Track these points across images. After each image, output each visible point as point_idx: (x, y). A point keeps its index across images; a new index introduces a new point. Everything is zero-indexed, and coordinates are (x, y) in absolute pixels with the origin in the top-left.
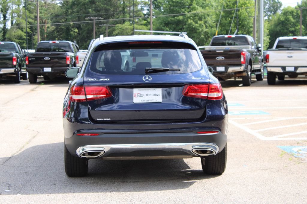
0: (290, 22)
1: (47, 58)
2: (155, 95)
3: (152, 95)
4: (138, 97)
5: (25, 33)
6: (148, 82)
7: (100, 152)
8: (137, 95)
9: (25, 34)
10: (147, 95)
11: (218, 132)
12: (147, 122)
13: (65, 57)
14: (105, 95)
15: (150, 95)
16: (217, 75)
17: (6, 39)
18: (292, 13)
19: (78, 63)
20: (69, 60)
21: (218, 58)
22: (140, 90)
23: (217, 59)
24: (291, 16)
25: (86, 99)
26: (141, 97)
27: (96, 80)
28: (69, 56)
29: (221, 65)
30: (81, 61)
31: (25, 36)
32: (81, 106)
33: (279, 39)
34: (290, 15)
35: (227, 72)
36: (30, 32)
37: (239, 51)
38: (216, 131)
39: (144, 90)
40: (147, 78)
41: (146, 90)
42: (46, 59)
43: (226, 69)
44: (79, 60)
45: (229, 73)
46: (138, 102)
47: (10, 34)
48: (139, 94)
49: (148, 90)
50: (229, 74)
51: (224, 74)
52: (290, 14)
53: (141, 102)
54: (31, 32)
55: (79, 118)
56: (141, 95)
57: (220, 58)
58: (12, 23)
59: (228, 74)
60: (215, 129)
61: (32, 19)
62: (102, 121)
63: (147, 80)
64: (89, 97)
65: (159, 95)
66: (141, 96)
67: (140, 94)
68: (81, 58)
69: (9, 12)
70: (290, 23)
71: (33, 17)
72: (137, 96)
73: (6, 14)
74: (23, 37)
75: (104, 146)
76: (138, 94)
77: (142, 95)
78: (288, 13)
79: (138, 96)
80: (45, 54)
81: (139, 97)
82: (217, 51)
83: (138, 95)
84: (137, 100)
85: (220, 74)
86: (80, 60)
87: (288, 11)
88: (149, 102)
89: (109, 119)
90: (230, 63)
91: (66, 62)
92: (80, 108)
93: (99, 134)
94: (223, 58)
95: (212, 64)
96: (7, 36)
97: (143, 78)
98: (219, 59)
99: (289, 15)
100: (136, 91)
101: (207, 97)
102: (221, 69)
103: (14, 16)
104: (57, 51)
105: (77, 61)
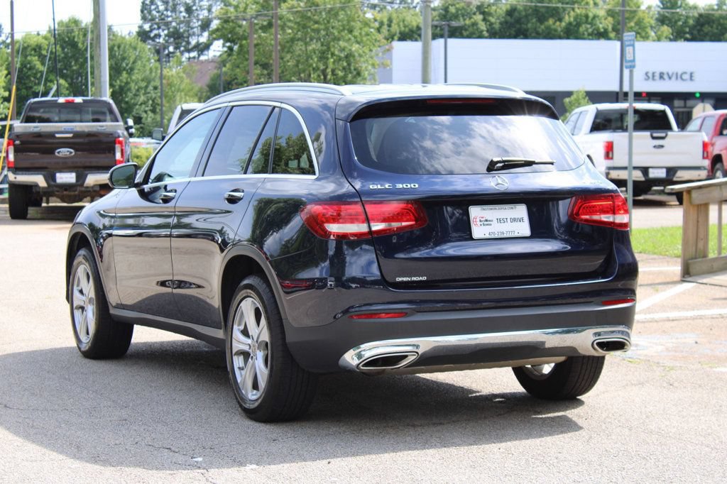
0: (34, 71)
2: (514, 220)
3: (509, 220)
7: (406, 356)
8: (478, 220)
10: (499, 220)
12: (499, 283)
14: (412, 223)
15: (504, 221)
16: (58, 191)
18: (38, 50)
21: (59, 153)
22: (484, 209)
23: (56, 154)
24: (36, 58)
25: (371, 232)
26: (487, 225)
27: (387, 186)
29: (66, 168)
32: (347, 250)
33: (182, 108)
34: (35, 56)
35: (82, 185)
37: (112, 134)
39: (491, 209)
41: (495, 209)
43: (81, 178)
45: (87, 187)
46: (482, 236)
48: (482, 218)
49: (499, 209)
50: (88, 189)
51: (76, 191)
52: (33, 52)
53: (487, 236)
55: (345, 278)
56: (486, 221)
57: (64, 152)
59: (83, 189)
62: (408, 281)
64: (378, 226)
65: (521, 220)
66: (487, 222)
67: (484, 219)
70: (36, 74)
72: (479, 223)
75: (417, 341)
77: (490, 221)
78: (29, 49)
79: (482, 223)
81: (484, 225)
82: (57, 135)
83: (480, 221)
84: (479, 232)
85: (66, 190)
87: (28, 46)
88: (505, 236)
89: (424, 278)
90: (88, 164)
92: (345, 254)
93: (406, 313)
94: (71, 153)
95: (45, 165)
98: (60, 155)
99: (31, 55)
100: (475, 212)
101: (614, 223)
102: (66, 178)
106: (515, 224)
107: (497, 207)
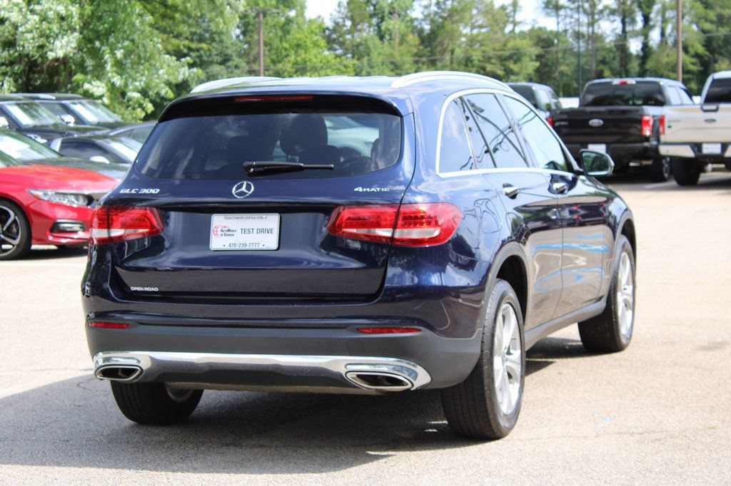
1: (596, 122)
2: (261, 231)
3: (255, 231)
4: (222, 235)
5: (693, 57)
6: (242, 197)
8: (219, 229)
9: (694, 60)
10: (244, 231)
11: (420, 330)
12: (238, 300)
13: (639, 117)
14: (147, 230)
15: (249, 231)
17: (648, 73)
19: (664, 133)
20: (649, 126)
22: (229, 218)
25: (110, 238)
26: (229, 235)
27: (133, 191)
28: (648, 115)
30: (670, 129)
31: (693, 64)
36: (706, 55)
38: (412, 327)
39: (238, 218)
40: (244, 189)
41: (242, 218)
42: (593, 125)
44: (666, 124)
46: (221, 247)
47: (658, 61)
49: (246, 218)
53: (227, 247)
54: (707, 53)
56: (229, 230)
58: (663, 34)
60: (409, 323)
61: (712, 22)
62: (141, 292)
63: (242, 194)
64: (117, 233)
65: (270, 231)
66: (229, 232)
67: (226, 229)
68: (670, 121)
69: (656, 7)
71: (714, 18)
72: (219, 233)
73: (649, 13)
74: (687, 66)
75: (139, 355)
76: (223, 229)
77: (233, 231)
79: (223, 233)
80: (592, 113)
81: (225, 235)
83: (222, 231)
84: (218, 242)
86: (669, 127)
88: (248, 248)
89: (156, 289)
91: (641, 130)
93: (128, 325)
96: (650, 65)
97: (234, 189)
100: (218, 220)
101: (392, 239)
103: (669, 18)
104: (631, 102)
105: (661, 129)
106: (262, 235)
107: (245, 215)
